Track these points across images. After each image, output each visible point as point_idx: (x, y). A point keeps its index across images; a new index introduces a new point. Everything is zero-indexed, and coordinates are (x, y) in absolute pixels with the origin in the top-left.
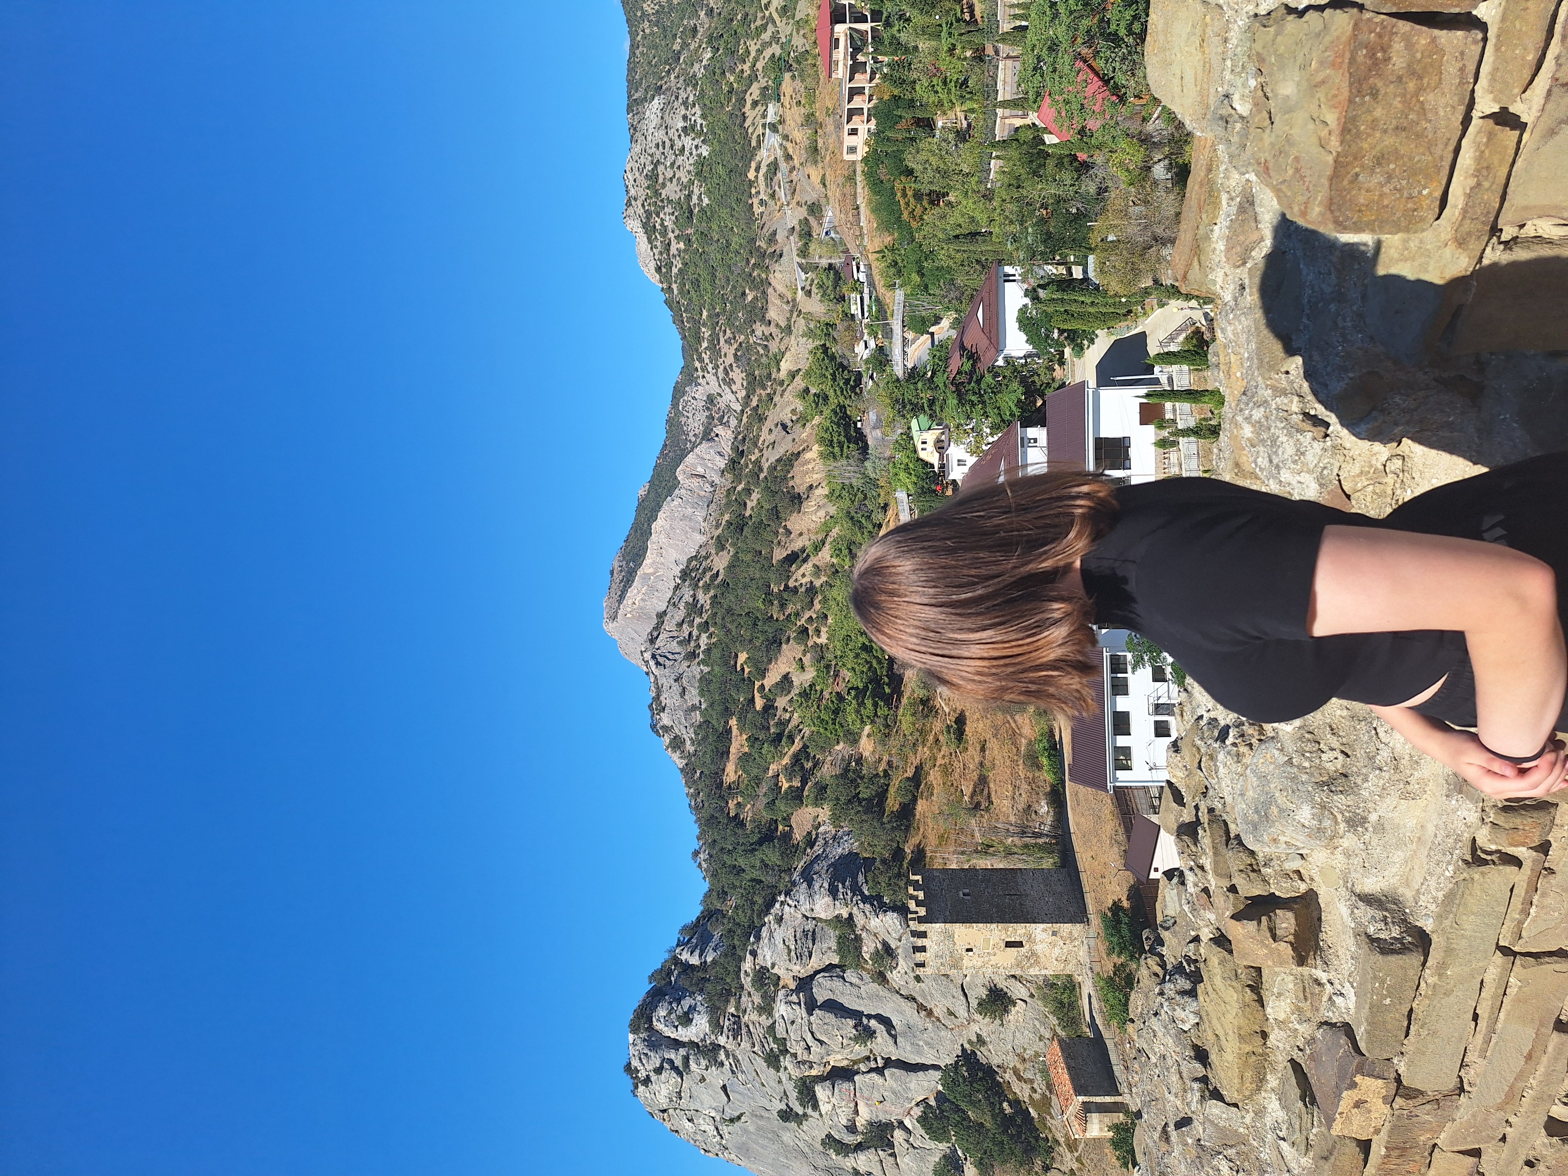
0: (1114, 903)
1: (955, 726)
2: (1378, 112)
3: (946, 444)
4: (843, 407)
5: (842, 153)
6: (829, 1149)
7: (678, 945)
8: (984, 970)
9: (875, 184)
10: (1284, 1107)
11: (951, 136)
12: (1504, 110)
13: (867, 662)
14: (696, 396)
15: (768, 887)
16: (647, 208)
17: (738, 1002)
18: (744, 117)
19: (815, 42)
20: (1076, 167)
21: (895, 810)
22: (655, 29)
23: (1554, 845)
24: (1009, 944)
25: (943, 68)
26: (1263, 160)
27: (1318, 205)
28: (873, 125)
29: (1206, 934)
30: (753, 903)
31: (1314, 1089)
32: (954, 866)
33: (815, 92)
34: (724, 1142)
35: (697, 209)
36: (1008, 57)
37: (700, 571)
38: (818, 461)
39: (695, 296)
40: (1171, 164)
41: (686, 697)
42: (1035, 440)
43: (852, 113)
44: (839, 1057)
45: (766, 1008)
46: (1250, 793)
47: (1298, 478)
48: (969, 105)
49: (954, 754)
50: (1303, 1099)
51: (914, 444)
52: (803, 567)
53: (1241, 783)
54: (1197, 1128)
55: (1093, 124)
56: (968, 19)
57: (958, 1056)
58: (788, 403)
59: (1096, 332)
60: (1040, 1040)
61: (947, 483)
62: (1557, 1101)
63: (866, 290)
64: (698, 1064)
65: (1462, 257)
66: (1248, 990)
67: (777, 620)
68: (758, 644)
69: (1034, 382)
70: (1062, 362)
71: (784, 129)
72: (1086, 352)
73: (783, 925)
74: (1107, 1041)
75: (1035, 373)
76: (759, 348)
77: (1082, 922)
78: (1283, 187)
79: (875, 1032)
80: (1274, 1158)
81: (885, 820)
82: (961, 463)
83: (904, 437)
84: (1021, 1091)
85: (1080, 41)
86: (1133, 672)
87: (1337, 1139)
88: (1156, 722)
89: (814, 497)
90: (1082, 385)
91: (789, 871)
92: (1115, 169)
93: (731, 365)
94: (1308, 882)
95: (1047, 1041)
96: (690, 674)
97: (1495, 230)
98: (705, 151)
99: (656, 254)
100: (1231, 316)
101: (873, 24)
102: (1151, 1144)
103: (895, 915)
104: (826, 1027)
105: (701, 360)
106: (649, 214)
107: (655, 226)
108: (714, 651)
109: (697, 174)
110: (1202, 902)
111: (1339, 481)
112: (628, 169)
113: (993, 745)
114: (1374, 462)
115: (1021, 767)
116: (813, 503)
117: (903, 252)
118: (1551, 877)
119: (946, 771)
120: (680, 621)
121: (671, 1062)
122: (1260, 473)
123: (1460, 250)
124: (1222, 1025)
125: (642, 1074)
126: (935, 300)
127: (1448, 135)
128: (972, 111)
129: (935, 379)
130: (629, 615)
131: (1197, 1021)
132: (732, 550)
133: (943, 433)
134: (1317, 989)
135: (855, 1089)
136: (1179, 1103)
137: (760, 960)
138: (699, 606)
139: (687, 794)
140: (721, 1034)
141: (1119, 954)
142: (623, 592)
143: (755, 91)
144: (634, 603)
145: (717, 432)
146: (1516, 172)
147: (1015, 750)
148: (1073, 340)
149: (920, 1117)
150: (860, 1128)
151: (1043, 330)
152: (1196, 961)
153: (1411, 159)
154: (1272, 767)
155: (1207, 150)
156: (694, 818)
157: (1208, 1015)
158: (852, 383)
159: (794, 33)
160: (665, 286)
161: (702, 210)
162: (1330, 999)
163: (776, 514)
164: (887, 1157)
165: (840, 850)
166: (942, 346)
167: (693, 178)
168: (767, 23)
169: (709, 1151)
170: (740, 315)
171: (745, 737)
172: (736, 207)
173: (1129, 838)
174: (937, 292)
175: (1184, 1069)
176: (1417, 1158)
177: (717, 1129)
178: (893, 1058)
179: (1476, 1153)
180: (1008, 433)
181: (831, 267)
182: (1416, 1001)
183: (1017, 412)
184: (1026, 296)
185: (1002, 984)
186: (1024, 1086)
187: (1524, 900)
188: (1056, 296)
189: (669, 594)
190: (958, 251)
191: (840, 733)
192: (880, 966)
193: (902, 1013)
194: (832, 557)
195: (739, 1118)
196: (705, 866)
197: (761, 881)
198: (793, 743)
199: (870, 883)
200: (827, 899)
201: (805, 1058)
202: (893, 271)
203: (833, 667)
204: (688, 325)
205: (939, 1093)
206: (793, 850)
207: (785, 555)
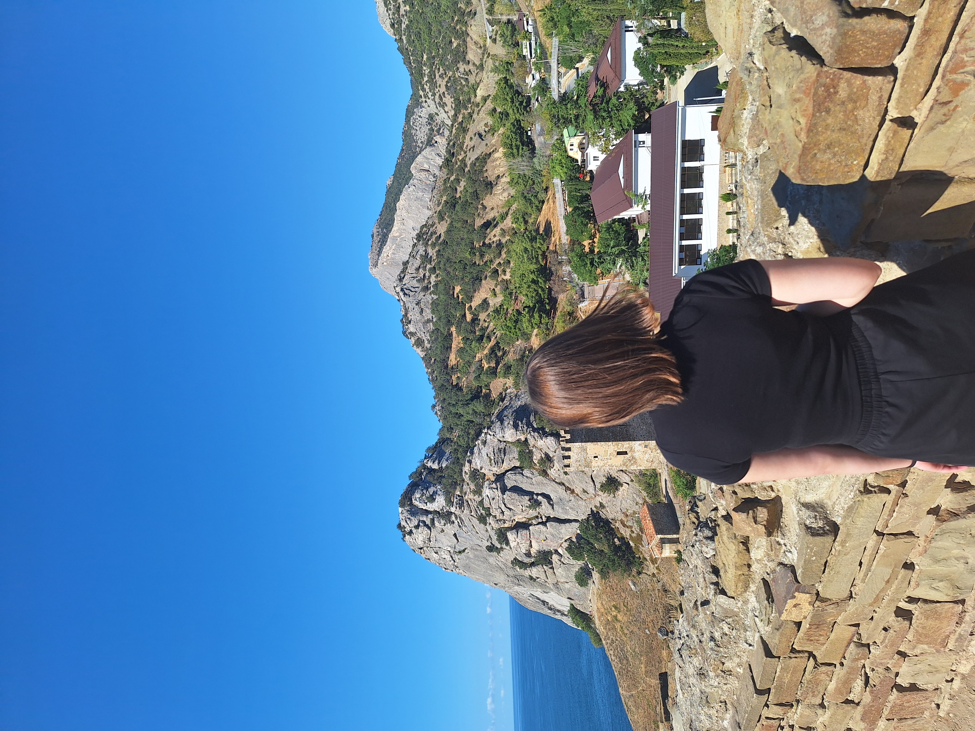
2: (830, 121)
3: (586, 146)
4: (518, 121)
6: (516, 565)
7: (425, 458)
8: (604, 468)
10: (758, 601)
12: (904, 115)
13: (535, 290)
14: (422, 115)
15: (477, 425)
17: (462, 489)
23: (909, 482)
24: (619, 453)
27: (793, 168)
30: (469, 434)
31: (773, 595)
34: (456, 564)
37: (429, 234)
38: (503, 159)
39: (418, 44)
41: (424, 314)
42: (644, 142)
44: (520, 517)
45: (478, 491)
50: (768, 599)
51: (565, 146)
52: (494, 231)
54: (712, 607)
57: (589, 515)
58: (483, 119)
59: (685, 67)
60: (637, 505)
61: (586, 172)
62: (902, 600)
63: (533, 38)
64: (440, 523)
67: (479, 265)
68: (467, 281)
69: (643, 102)
70: (662, 88)
72: (678, 80)
73: (487, 445)
74: (675, 505)
75: (644, 96)
76: (462, 81)
79: (541, 503)
80: (752, 625)
82: (596, 158)
83: (559, 141)
84: (625, 533)
87: (784, 620)
89: (501, 184)
90: (675, 104)
91: (489, 415)
93: (444, 93)
94: (776, 492)
95: (640, 505)
96: (425, 300)
99: (391, 14)
103: (552, 438)
104: (512, 501)
105: (424, 90)
108: (440, 285)
110: (719, 495)
116: (500, 188)
117: (558, 10)
118: (906, 499)
120: (417, 267)
121: (424, 522)
124: (727, 560)
125: (408, 529)
126: (579, 45)
127: (870, 132)
129: (579, 101)
130: (385, 264)
131: (714, 553)
132: (448, 220)
133: (584, 138)
134: (778, 547)
135: (530, 534)
136: (703, 592)
137: (473, 465)
138: (429, 257)
139: (427, 373)
140: (452, 506)
142: (380, 249)
144: (388, 256)
145: (436, 140)
146: (910, 150)
148: (670, 73)
149: (567, 547)
150: (533, 554)
151: (650, 66)
152: (715, 520)
153: (848, 145)
156: (432, 386)
157: (720, 552)
158: (524, 104)
160: (397, 37)
162: (785, 552)
163: (476, 196)
164: (549, 569)
165: (519, 403)
166: (583, 77)
169: (448, 569)
170: (449, 57)
171: (461, 338)
174: (581, 39)
175: (707, 577)
176: (826, 628)
177: (452, 557)
178: (552, 517)
179: (857, 625)
180: (627, 136)
181: (509, 21)
182: (829, 557)
183: (632, 123)
184: (640, 42)
185: (614, 475)
186: (627, 529)
187: (890, 510)
188: (660, 41)
189: (410, 250)
190: (595, 10)
191: (519, 333)
192: (543, 466)
193: (556, 492)
194: (512, 223)
195: (464, 551)
196: (439, 413)
197: (473, 422)
198: (490, 341)
199: (538, 421)
200: (512, 430)
201: (501, 518)
202: (551, 24)
203: (514, 294)
204: (414, 65)
205: (578, 534)
206: (492, 403)
207: (482, 223)
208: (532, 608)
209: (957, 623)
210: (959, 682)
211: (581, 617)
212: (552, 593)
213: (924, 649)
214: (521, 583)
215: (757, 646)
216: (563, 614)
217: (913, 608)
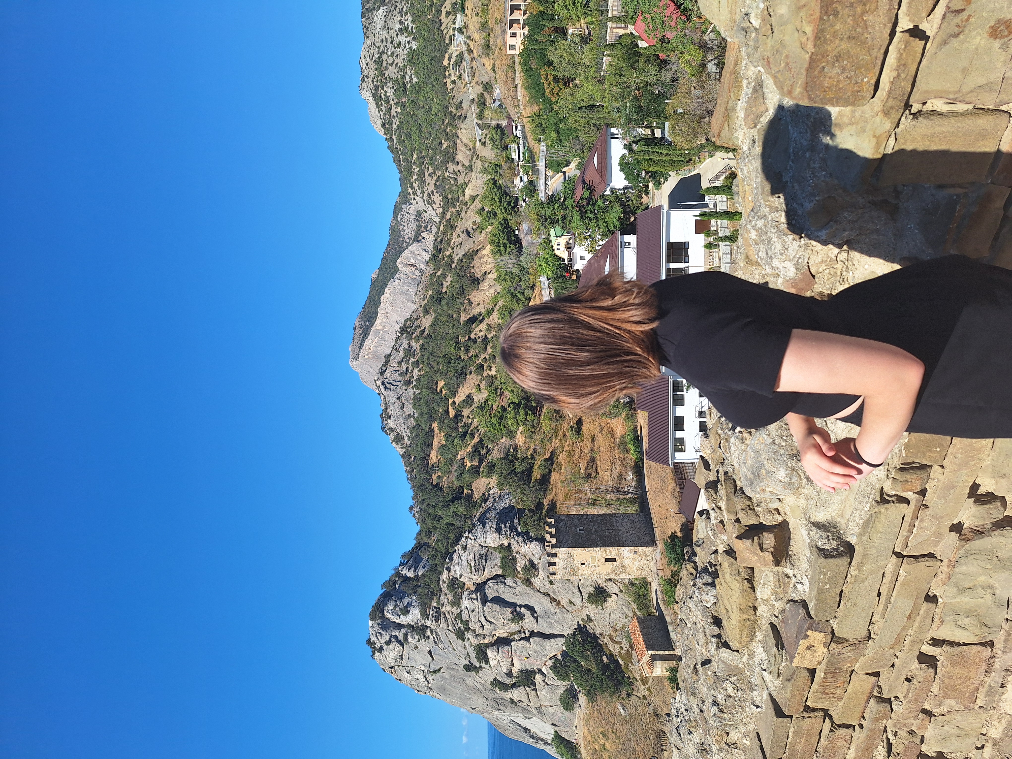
0: (672, 534)
1: (576, 426)
2: (838, 27)
3: (572, 246)
4: (506, 221)
5: (506, 50)
6: (496, 687)
7: (400, 565)
8: (592, 576)
9: (528, 71)
10: (766, 651)
11: (578, 40)
12: (916, 27)
14: (410, 212)
15: (458, 528)
16: (375, 83)
17: (439, 599)
18: (441, 23)
20: (658, 63)
21: (538, 479)
23: (929, 490)
24: (607, 560)
26: (766, 57)
27: (799, 88)
28: (526, 31)
29: (721, 549)
30: (448, 538)
31: (783, 640)
32: (574, 513)
33: (488, 7)
34: (430, 685)
35: (409, 85)
37: (413, 328)
38: (490, 256)
39: (408, 144)
40: (719, 62)
41: (404, 409)
42: (629, 244)
43: (512, 22)
44: (502, 631)
45: (456, 603)
46: (749, 462)
47: (783, 264)
48: (589, 19)
49: (575, 444)
50: (777, 646)
51: (552, 245)
52: (480, 325)
53: (744, 456)
54: (714, 665)
55: (670, 35)
57: (575, 629)
58: (471, 217)
59: (669, 173)
60: (626, 618)
61: (573, 271)
62: (925, 643)
63: (522, 143)
64: (413, 638)
65: (887, 123)
66: (745, 581)
67: (464, 360)
68: (451, 375)
69: (629, 205)
70: (647, 193)
71: (467, 32)
72: (663, 186)
73: (467, 550)
74: (666, 618)
75: (630, 199)
76: (451, 180)
77: (652, 546)
78: (778, 75)
79: (524, 615)
80: (759, 682)
81: (531, 485)
82: (582, 258)
83: (546, 241)
84: (614, 649)
86: (687, 391)
87: (796, 669)
88: (700, 422)
89: (487, 280)
90: (660, 207)
91: (471, 518)
92: (683, 65)
93: (432, 191)
94: (783, 515)
95: (630, 618)
96: (407, 395)
97: (907, 106)
98: (414, 45)
99: (382, 115)
100: (746, 160)
102: (687, 676)
103: (537, 543)
104: (493, 613)
105: (412, 187)
106: (376, 88)
107: (381, 96)
108: (423, 379)
109: (409, 61)
110: (720, 529)
111: (808, 266)
112: (362, 56)
113: (599, 437)
114: (830, 255)
115: (616, 451)
116: (487, 284)
117: (546, 117)
118: (926, 510)
119: (570, 454)
120: (400, 360)
121: (396, 637)
122: (760, 262)
123: (886, 118)
124: (730, 603)
125: (378, 645)
126: (566, 150)
127: (881, 43)
128: (592, 23)
129: (566, 203)
130: (366, 357)
131: (715, 601)
132: (433, 314)
133: (571, 238)
134: (787, 580)
135: (511, 651)
136: (703, 651)
137: (452, 573)
138: (412, 350)
139: (406, 471)
140: (428, 620)
141: (673, 565)
142: (362, 342)
143: (448, 5)
144: (370, 349)
145: (423, 236)
146: (922, 68)
147: (613, 441)
148: (654, 178)
149: (552, 666)
150: (515, 674)
151: (635, 171)
152: (716, 565)
153: (857, 58)
154: (762, 446)
155: (735, 51)
156: (410, 486)
157: (721, 597)
158: (512, 204)
160: (388, 137)
161: (413, 86)
162: (794, 586)
163: (462, 291)
164: (532, 691)
165: (503, 504)
166: (570, 181)
167: (406, 64)
169: (420, 691)
170: (438, 157)
171: (443, 434)
172: (435, 84)
173: (682, 494)
174: (568, 145)
175: (707, 630)
176: (842, 678)
177: (425, 677)
178: (535, 631)
179: (877, 674)
180: (612, 239)
181: (498, 126)
182: (845, 586)
183: (618, 225)
184: (625, 148)
185: (603, 584)
186: (616, 646)
187: (910, 524)
188: (645, 148)
189: (393, 343)
190: (582, 117)
191: (504, 431)
192: (527, 575)
193: (541, 603)
194: (498, 319)
195: (439, 670)
196: (418, 516)
197: (453, 525)
198: (474, 438)
199: (522, 524)
200: (494, 534)
201: (481, 632)
202: (539, 130)
203: (499, 390)
204: (404, 164)
205: (563, 651)
206: (474, 505)
207: (468, 318)
208: (512, 736)
209: (986, 672)
210: (991, 749)
211: (565, 746)
212: (535, 718)
213: (951, 706)
214: (501, 707)
215: (767, 708)
216: (546, 743)
217: (938, 652)
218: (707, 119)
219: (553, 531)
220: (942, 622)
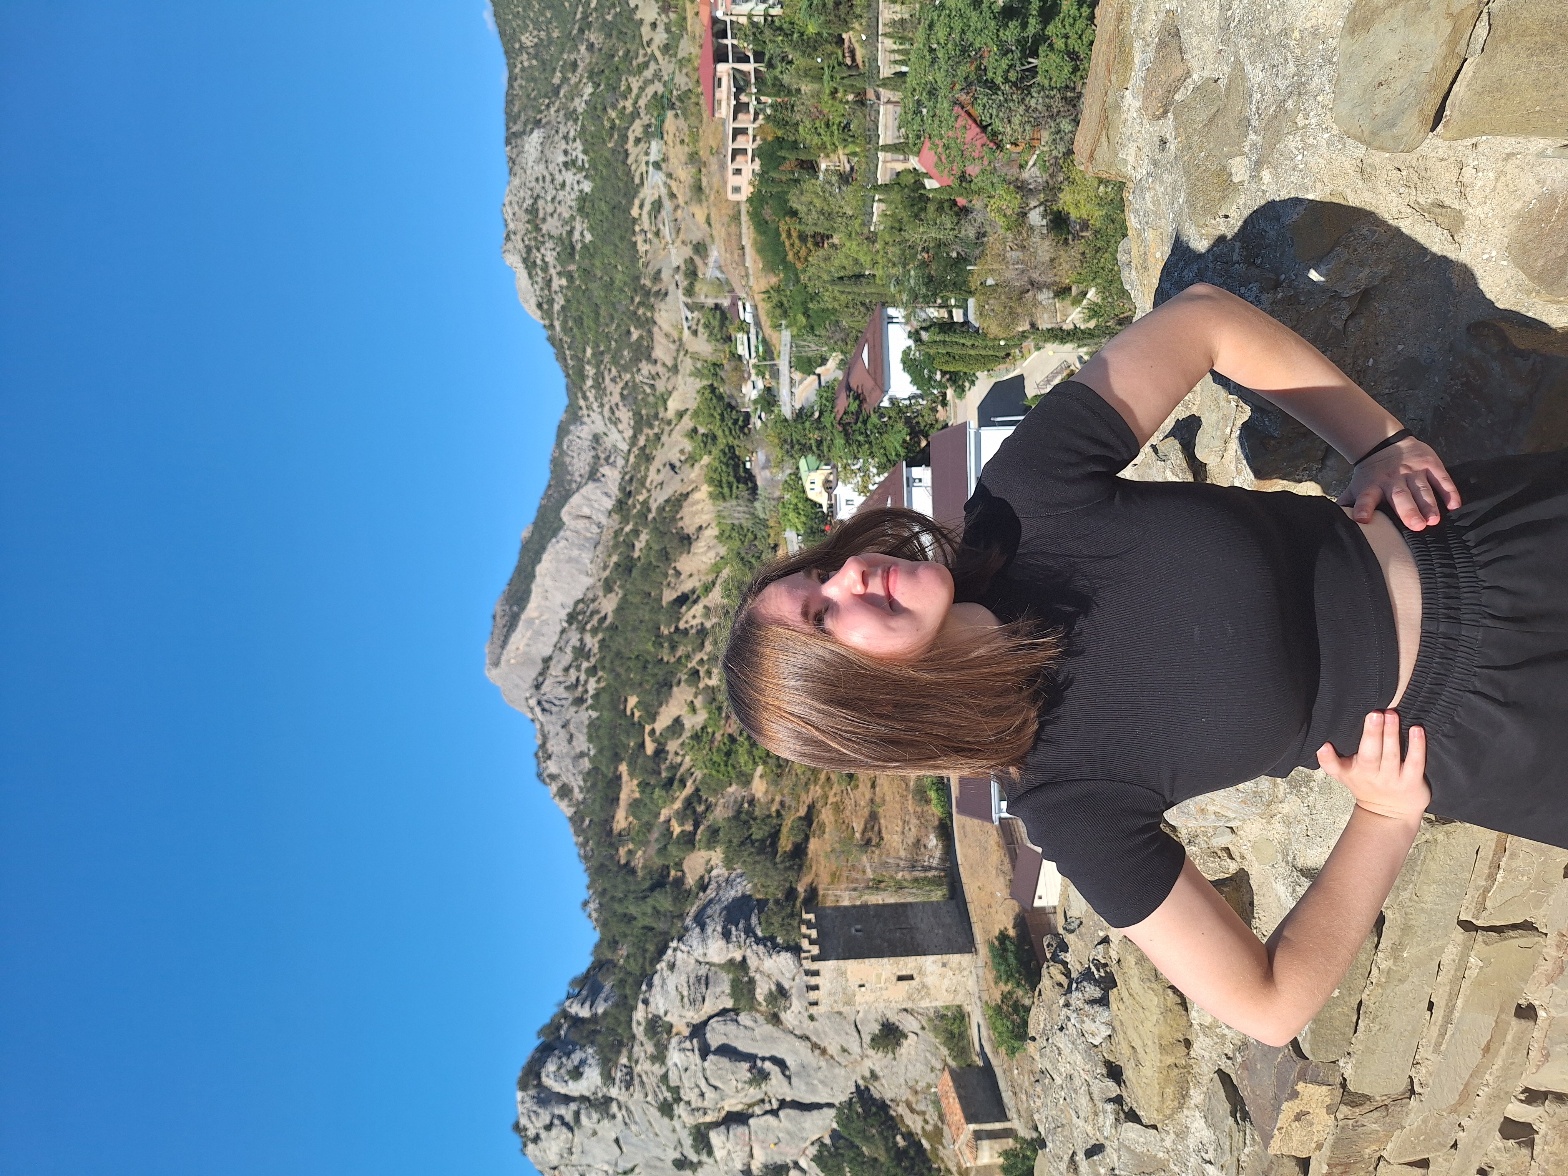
0: (1001, 933)
3: (833, 485)
4: (731, 448)
5: (726, 193)
7: (568, 998)
8: (876, 1005)
9: (760, 224)
10: (1211, 1125)
11: (834, 179)
14: (582, 435)
15: (660, 934)
16: (527, 243)
17: (630, 1052)
18: (627, 154)
19: (698, 81)
20: (956, 212)
21: (788, 849)
22: (534, 62)
24: (900, 978)
25: (826, 111)
28: (757, 166)
30: (645, 951)
31: (1246, 1103)
32: (846, 903)
33: (698, 131)
35: (579, 245)
36: (889, 102)
37: (587, 614)
38: (707, 502)
39: (578, 334)
40: (1046, 211)
41: (574, 743)
42: (920, 480)
43: (736, 152)
44: (733, 1102)
45: (659, 1057)
48: (851, 148)
49: (845, 792)
50: (1233, 1114)
51: (802, 484)
52: (694, 608)
54: (1111, 1156)
55: (973, 170)
56: (849, 63)
57: (851, 1093)
58: (677, 443)
59: (977, 374)
60: (932, 1071)
62: (1513, 1099)
63: (753, 331)
64: (590, 1118)
66: (1169, 992)
67: (668, 663)
68: (648, 687)
69: (918, 423)
70: (944, 403)
71: (667, 167)
72: (968, 393)
73: (676, 970)
74: (995, 1069)
75: (919, 414)
76: (646, 387)
77: (970, 952)
79: (769, 1074)
81: (778, 860)
82: (849, 502)
83: (793, 477)
84: (914, 1123)
85: (958, 87)
87: (1274, 1159)
89: (704, 538)
90: (963, 427)
91: (681, 916)
92: (993, 214)
93: (617, 404)
94: (1239, 860)
95: (938, 1072)
96: (578, 720)
98: (587, 187)
99: (537, 290)
101: (757, 65)
103: (789, 954)
104: (720, 1072)
105: (585, 398)
106: (529, 249)
107: (535, 262)
108: (603, 695)
109: (578, 210)
112: (506, 202)
113: (883, 781)
115: (910, 802)
116: (703, 544)
117: (788, 293)
119: (838, 808)
120: (567, 665)
121: (561, 1118)
124: (1139, 1035)
125: (531, 1133)
126: (821, 341)
128: (855, 154)
129: (823, 420)
130: (512, 661)
131: (1109, 1033)
132: (620, 592)
133: (831, 473)
135: (750, 1133)
136: (1089, 1129)
137: (652, 1008)
138: (586, 650)
139: (576, 843)
140: (613, 1086)
141: (1006, 984)
142: (505, 637)
143: (637, 129)
144: (518, 648)
145: (603, 472)
147: (904, 786)
148: (955, 382)
149: (815, 1156)
150: (755, 1172)
151: (926, 371)
152: (1106, 965)
156: (584, 867)
157: (1122, 1025)
158: (740, 423)
159: (677, 71)
160: (547, 322)
161: (585, 247)
163: (666, 556)
165: (733, 893)
166: (829, 387)
167: (574, 214)
168: (649, 61)
170: (626, 353)
171: (635, 782)
172: (619, 244)
173: (1014, 867)
174: (823, 333)
175: (1095, 1090)
178: (788, 1099)
179: (1424, 1164)
180: (894, 473)
181: (717, 307)
182: (1367, 991)
183: (902, 452)
184: (909, 337)
185: (894, 1018)
186: (916, 1116)
188: (938, 338)
189: (555, 639)
190: (843, 293)
191: (733, 774)
192: (773, 1007)
193: (796, 1053)
194: (722, 598)
195: (632, 1170)
196: (595, 916)
197: (653, 929)
198: (685, 786)
199: (764, 924)
200: (720, 943)
201: (700, 1104)
202: (778, 312)
204: (572, 363)
205: (834, 1131)
206: (686, 895)
207: (675, 597)
217: (1536, 1116)
218: (1030, 293)
219: (814, 933)
220: (1547, 1057)
